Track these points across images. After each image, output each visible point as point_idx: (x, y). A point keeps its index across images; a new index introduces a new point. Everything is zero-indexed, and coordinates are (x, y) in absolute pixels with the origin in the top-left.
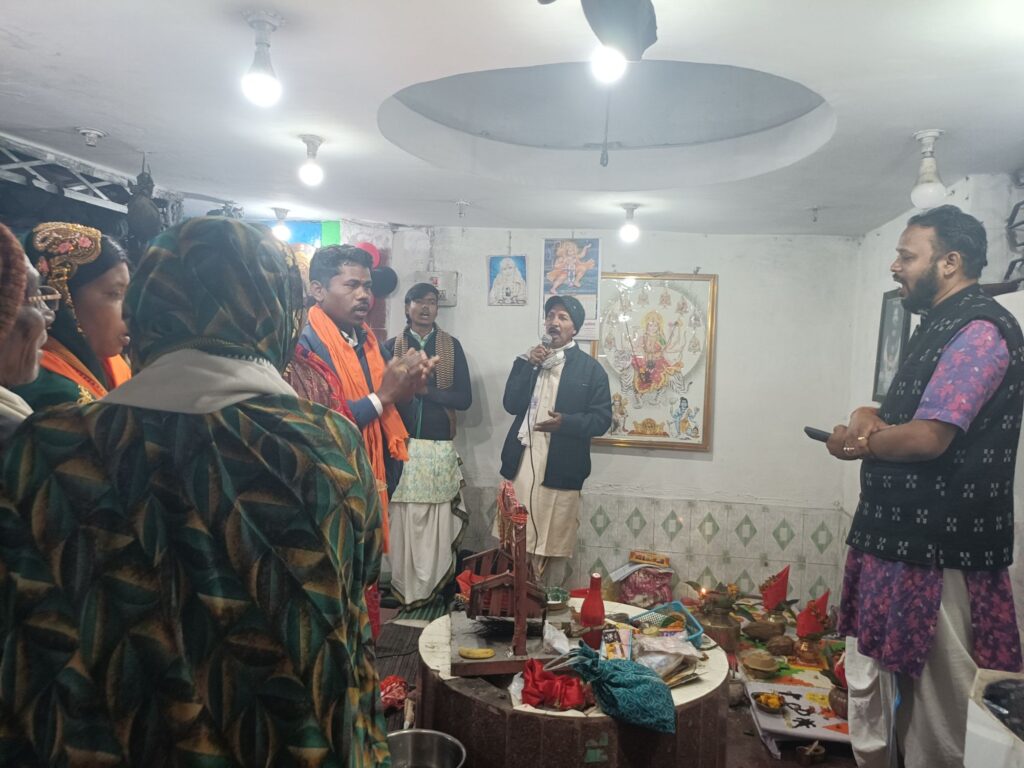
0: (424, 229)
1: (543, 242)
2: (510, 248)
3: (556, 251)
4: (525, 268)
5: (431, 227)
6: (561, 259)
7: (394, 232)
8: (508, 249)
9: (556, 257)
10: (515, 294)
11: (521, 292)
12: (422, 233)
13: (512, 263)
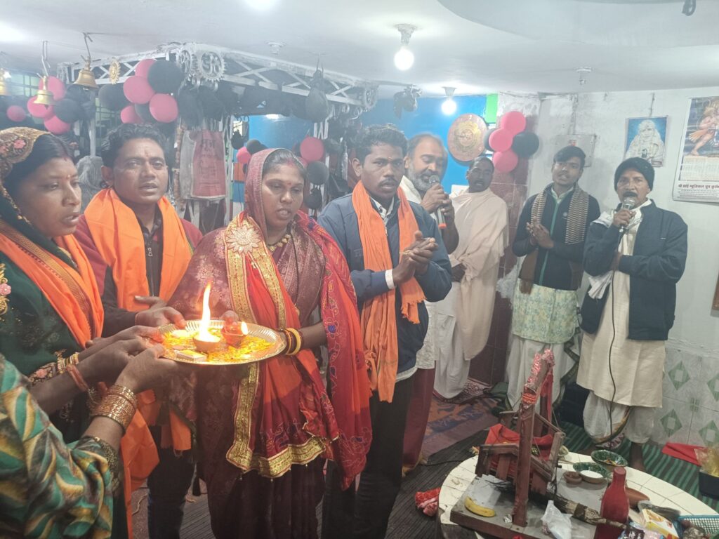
0: (568, 96)
1: (690, 102)
2: (651, 109)
3: (703, 110)
4: (665, 129)
5: (574, 94)
6: (708, 119)
7: (542, 101)
8: (649, 111)
9: (703, 117)
10: (651, 156)
11: (658, 154)
12: (566, 100)
13: (652, 124)
